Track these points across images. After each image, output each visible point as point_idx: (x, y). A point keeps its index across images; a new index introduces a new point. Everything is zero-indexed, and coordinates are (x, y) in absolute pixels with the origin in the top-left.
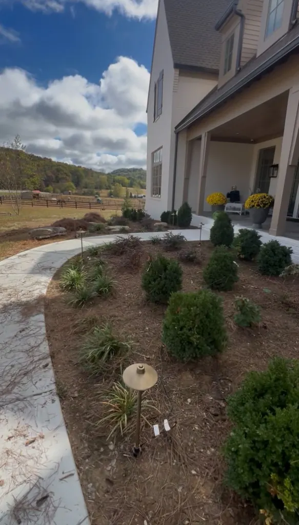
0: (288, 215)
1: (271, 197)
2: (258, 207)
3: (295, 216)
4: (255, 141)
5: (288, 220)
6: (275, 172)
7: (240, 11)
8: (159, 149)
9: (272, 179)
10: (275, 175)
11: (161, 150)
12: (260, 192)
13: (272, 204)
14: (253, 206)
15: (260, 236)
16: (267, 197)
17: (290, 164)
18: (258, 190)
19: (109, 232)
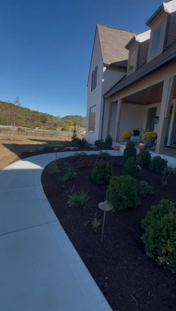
0: (165, 144)
1: (155, 134)
2: (149, 139)
3: (168, 144)
4: (146, 104)
5: (165, 146)
6: (157, 120)
7: (138, 40)
8: (94, 106)
9: (155, 124)
10: (157, 122)
11: (95, 107)
12: (149, 131)
13: (156, 137)
14: (146, 138)
15: (151, 154)
16: (153, 134)
17: (165, 117)
18: (148, 130)
19: (68, 150)
